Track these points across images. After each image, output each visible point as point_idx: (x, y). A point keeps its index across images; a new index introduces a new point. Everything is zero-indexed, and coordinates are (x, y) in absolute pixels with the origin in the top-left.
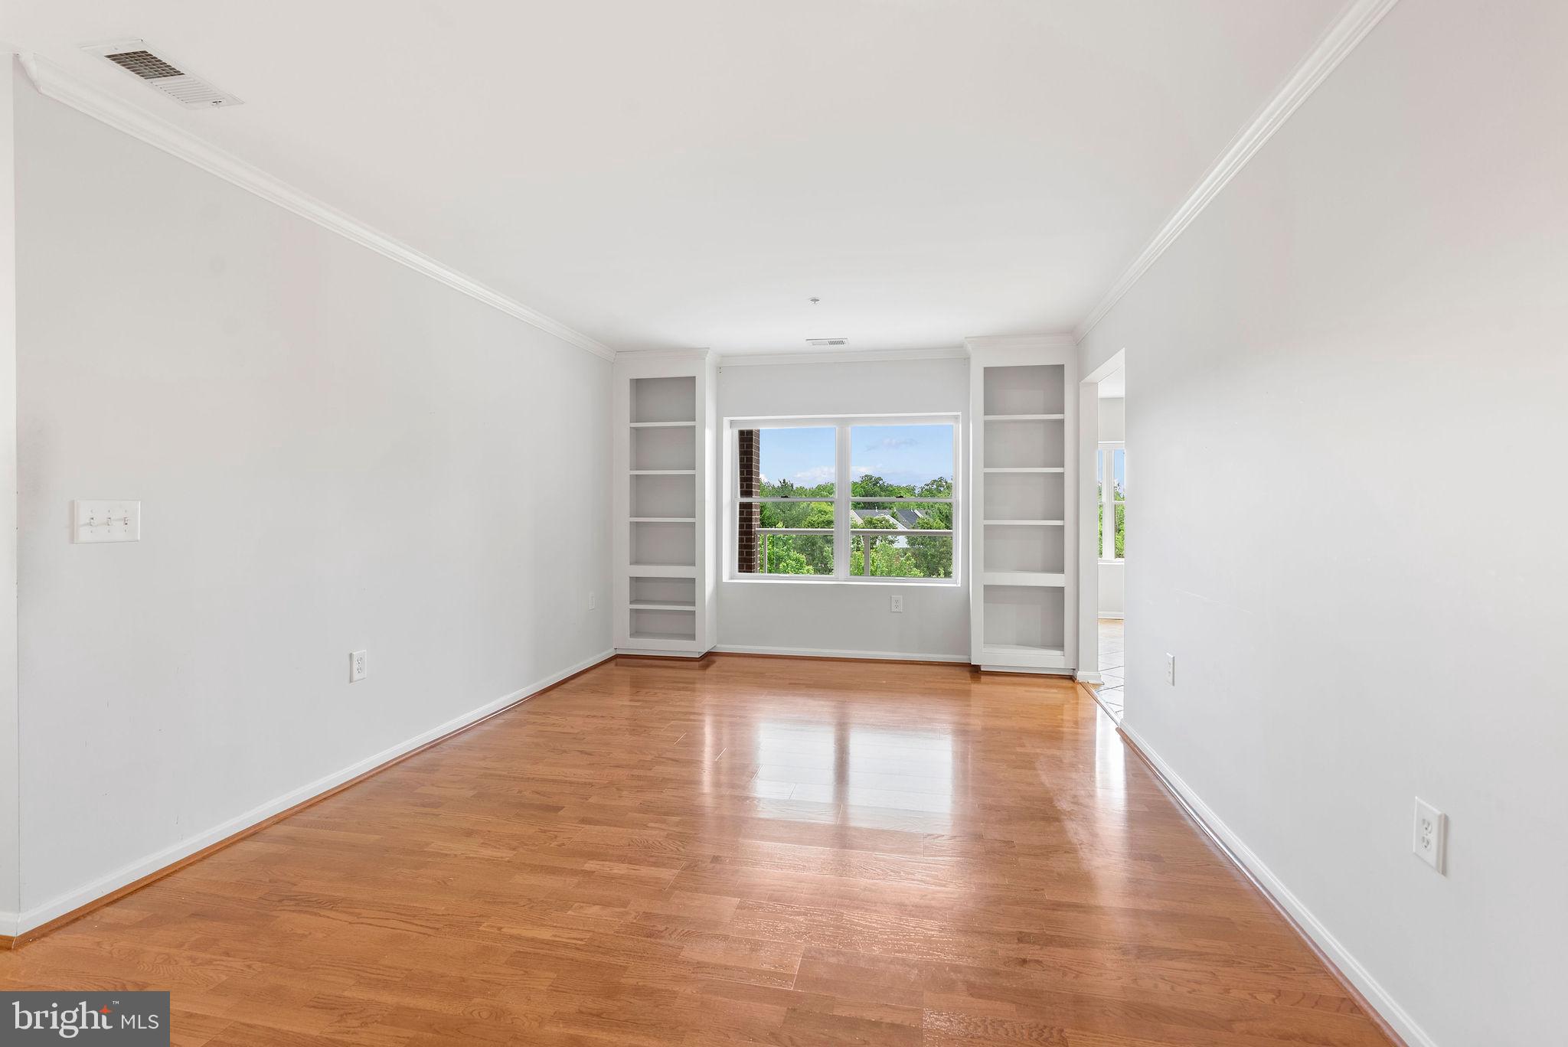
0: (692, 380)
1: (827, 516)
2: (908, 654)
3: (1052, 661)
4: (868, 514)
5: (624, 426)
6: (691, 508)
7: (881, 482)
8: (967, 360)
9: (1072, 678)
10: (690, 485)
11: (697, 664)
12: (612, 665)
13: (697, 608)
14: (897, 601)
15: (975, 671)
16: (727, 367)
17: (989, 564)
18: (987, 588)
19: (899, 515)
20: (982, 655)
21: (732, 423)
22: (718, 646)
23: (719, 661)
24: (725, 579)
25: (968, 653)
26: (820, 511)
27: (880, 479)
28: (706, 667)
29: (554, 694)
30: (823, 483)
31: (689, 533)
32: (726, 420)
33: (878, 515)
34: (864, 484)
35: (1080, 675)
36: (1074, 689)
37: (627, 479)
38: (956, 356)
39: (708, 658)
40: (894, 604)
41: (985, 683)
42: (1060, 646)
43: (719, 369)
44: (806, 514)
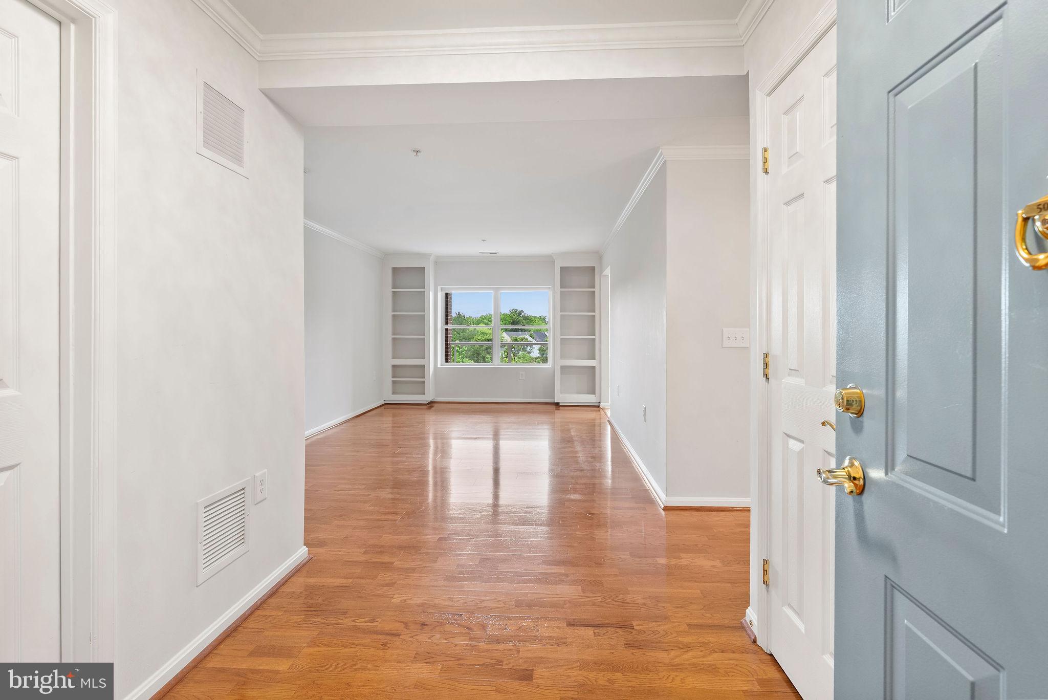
0: (423, 269)
1: (487, 336)
2: (528, 400)
3: (590, 399)
4: (514, 334)
5: (389, 290)
6: (423, 331)
7: (523, 314)
8: (553, 262)
9: (598, 407)
10: (422, 320)
11: (425, 407)
12: (383, 407)
13: (426, 380)
14: (522, 375)
15: (557, 405)
16: (441, 262)
17: (563, 356)
18: (562, 367)
19: (535, 336)
20: (559, 398)
21: (442, 289)
22: (436, 398)
23: (436, 405)
24: (439, 366)
25: (554, 398)
26: (482, 333)
27: (522, 311)
28: (430, 408)
29: (362, 417)
30: (484, 314)
31: (422, 343)
32: (439, 288)
33: (521, 335)
34: (512, 315)
35: (602, 405)
36: (599, 411)
37: (391, 316)
38: (549, 260)
39: (431, 404)
40: (520, 376)
41: (562, 410)
42: (594, 393)
43: (436, 263)
44: (474, 335)
